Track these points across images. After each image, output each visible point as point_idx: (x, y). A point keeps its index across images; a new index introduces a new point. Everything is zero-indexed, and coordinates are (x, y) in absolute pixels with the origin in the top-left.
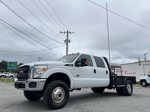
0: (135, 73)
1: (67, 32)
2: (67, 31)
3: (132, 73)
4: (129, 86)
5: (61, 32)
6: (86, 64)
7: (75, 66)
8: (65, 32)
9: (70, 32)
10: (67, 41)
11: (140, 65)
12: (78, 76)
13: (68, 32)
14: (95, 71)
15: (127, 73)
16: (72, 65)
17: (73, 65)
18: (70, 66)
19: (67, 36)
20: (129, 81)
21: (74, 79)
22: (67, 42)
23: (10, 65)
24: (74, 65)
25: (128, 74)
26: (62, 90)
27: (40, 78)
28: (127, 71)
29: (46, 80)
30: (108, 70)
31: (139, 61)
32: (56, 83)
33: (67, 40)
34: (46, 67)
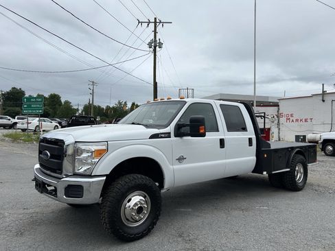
0: (309, 120)
1: (155, 22)
2: (155, 19)
3: (303, 120)
4: (299, 168)
5: (139, 22)
6: (202, 133)
7: (175, 136)
8: (150, 22)
9: (160, 22)
10: (155, 45)
11: (323, 101)
12: (181, 159)
13: (158, 21)
14: (222, 142)
15: (291, 119)
16: (168, 135)
17: (169, 133)
18: (162, 137)
19: (155, 32)
20: (302, 157)
21: (171, 167)
22: (155, 47)
23: (28, 103)
24: (172, 134)
25: (293, 121)
26: (145, 197)
27: (90, 176)
28: (292, 115)
29: (105, 178)
30: (254, 137)
31: (323, 92)
32: (130, 184)
33: (155, 41)
34: (104, 148)
